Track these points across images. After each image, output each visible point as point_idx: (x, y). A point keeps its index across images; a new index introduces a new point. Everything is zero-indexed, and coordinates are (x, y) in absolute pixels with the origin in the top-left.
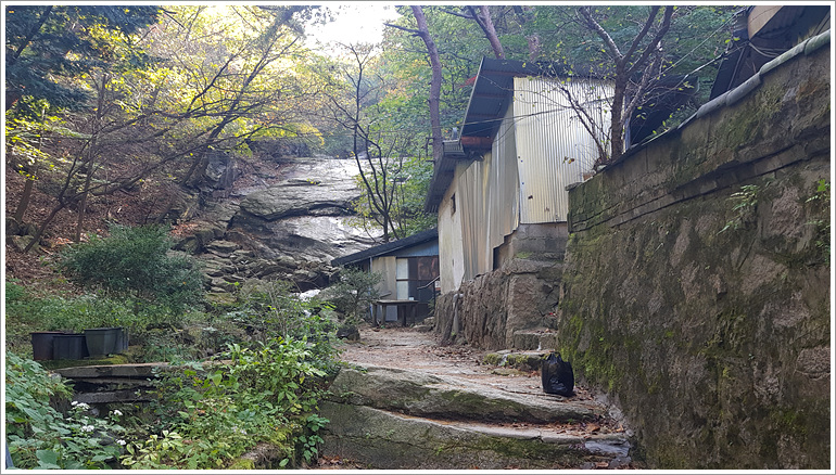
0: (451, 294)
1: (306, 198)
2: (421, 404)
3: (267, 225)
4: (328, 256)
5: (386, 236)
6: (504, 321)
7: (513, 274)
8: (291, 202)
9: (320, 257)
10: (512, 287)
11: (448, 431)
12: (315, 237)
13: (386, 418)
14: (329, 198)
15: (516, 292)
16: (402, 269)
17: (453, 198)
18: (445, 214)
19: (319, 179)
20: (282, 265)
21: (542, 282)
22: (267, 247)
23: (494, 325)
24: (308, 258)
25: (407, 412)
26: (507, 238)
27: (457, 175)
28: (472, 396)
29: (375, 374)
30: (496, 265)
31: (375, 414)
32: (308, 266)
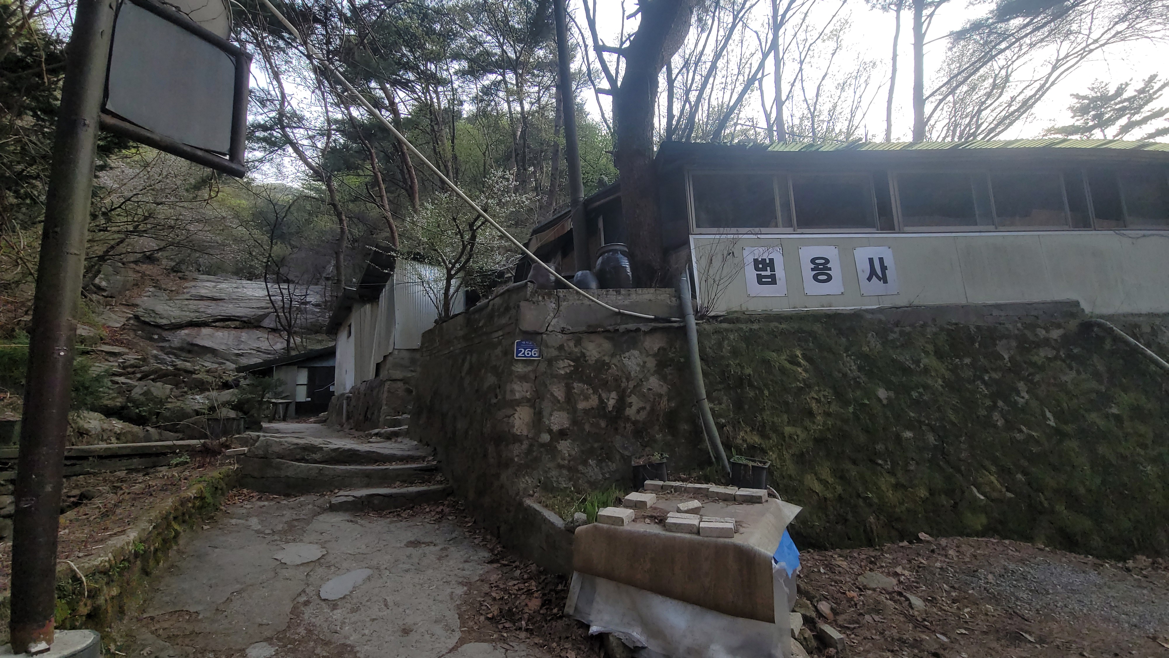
0: (343, 395)
1: (209, 311)
2: (317, 456)
3: (165, 334)
4: (228, 363)
5: (288, 349)
6: (379, 412)
7: (387, 380)
8: (192, 315)
9: (220, 364)
10: (386, 388)
11: (334, 469)
12: (216, 347)
13: (293, 465)
14: (234, 314)
15: (389, 392)
16: (303, 377)
17: (350, 326)
18: (343, 336)
19: (223, 296)
20: (179, 370)
21: (407, 386)
22: (160, 353)
23: (373, 413)
24: (206, 364)
25: (307, 461)
26: (385, 357)
27: (354, 311)
28: (349, 450)
29: (286, 439)
30: (377, 374)
31: (284, 463)
32: (208, 371)
